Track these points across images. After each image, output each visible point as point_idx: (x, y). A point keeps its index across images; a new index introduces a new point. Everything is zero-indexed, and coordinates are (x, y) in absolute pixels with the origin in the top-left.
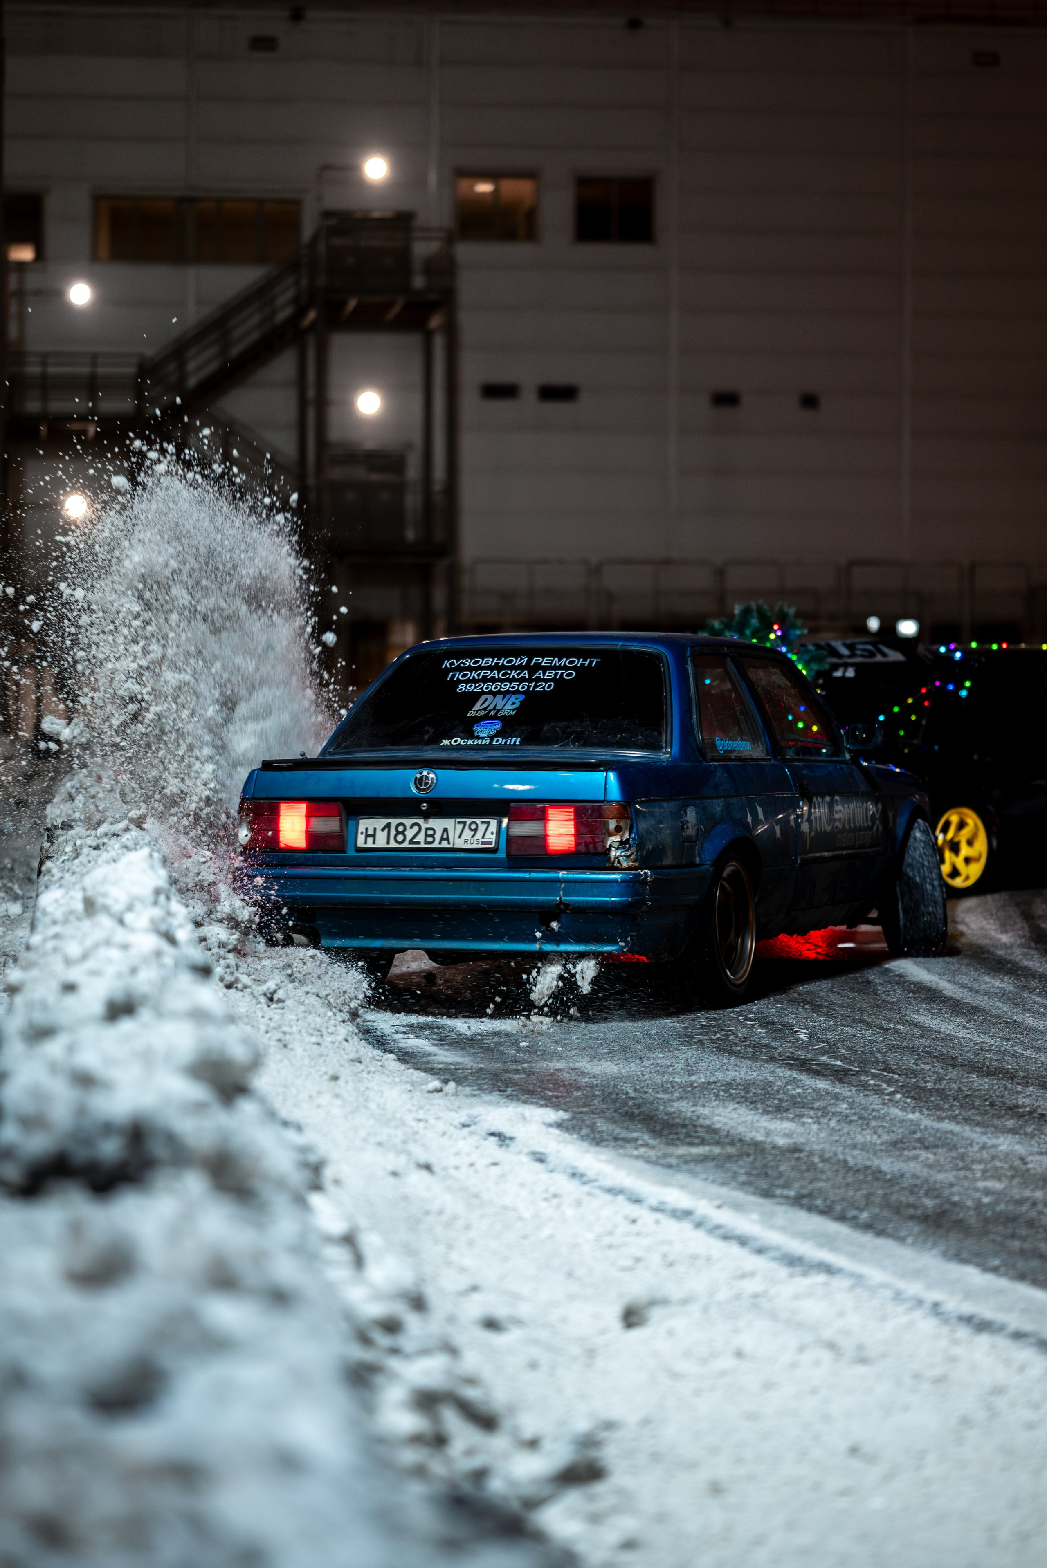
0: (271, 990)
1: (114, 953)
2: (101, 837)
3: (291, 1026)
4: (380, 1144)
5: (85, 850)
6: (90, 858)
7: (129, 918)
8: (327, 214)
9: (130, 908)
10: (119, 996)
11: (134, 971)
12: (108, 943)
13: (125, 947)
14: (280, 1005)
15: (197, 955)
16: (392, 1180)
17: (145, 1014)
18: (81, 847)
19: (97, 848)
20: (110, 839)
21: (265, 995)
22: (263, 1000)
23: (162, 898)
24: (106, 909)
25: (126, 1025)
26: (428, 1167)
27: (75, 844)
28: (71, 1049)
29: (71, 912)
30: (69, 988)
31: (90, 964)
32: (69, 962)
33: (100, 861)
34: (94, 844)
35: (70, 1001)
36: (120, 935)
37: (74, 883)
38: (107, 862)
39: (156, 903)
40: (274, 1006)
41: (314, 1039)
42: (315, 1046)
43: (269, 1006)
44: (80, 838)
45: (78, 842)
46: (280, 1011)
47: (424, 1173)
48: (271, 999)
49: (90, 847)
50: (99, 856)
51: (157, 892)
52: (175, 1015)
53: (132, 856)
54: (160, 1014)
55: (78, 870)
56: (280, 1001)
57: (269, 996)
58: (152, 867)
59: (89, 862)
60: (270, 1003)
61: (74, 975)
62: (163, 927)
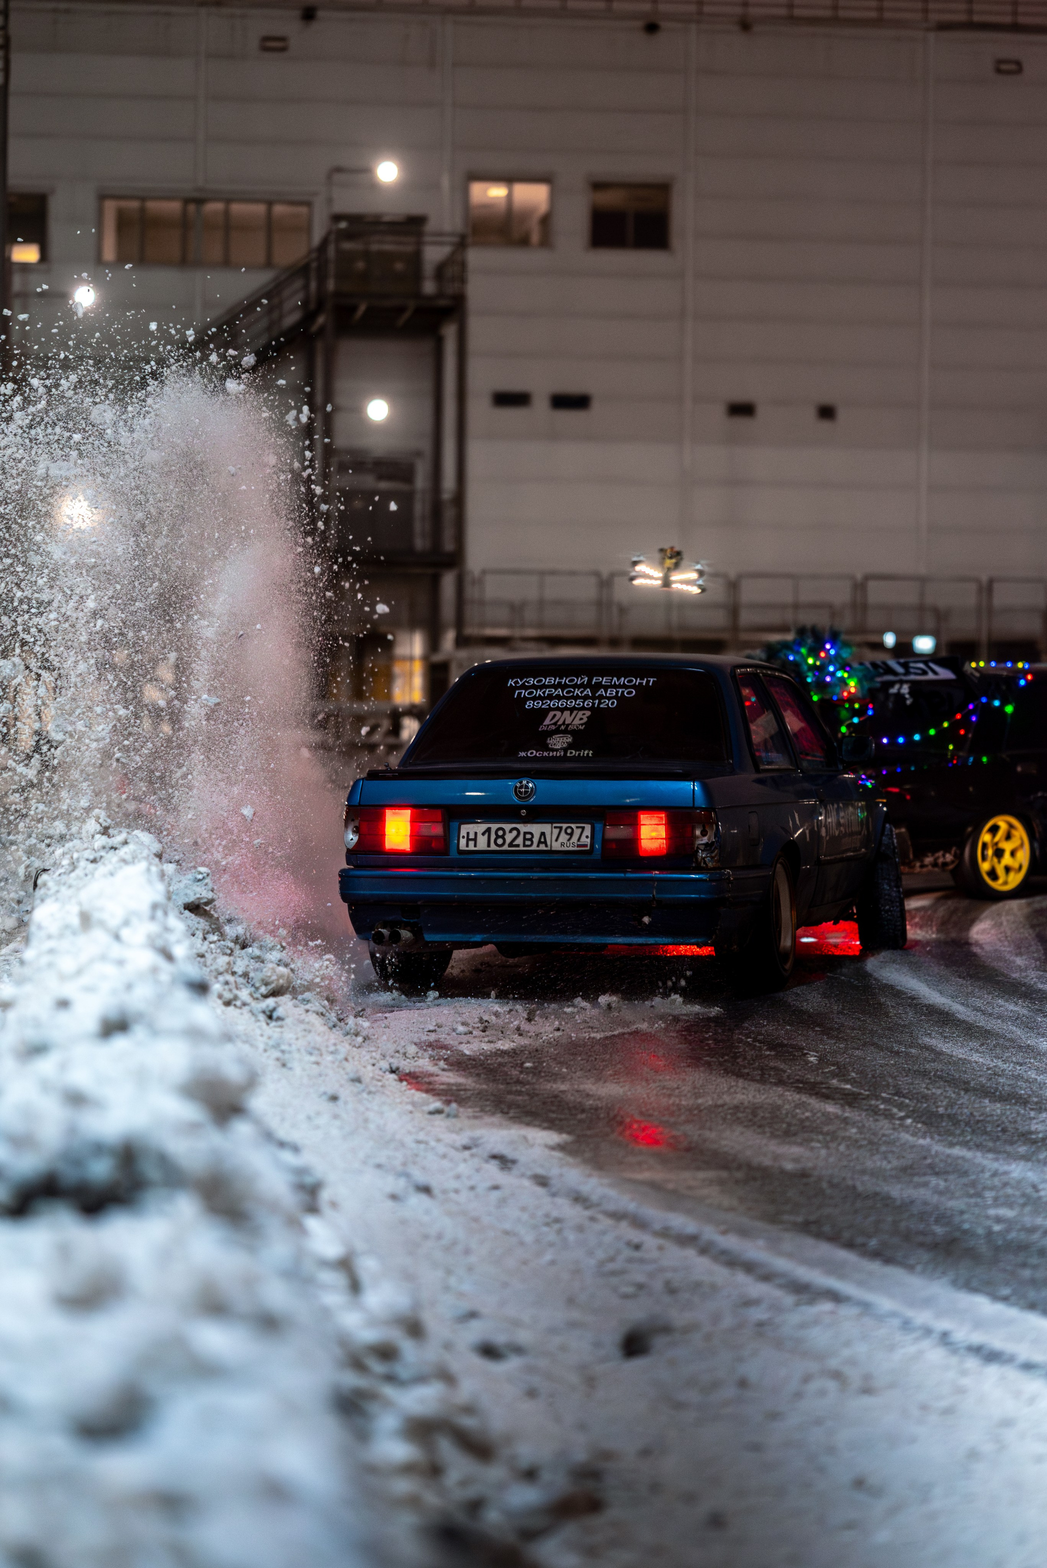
0: (271, 1008)
1: (110, 969)
2: (99, 850)
3: (290, 1045)
4: (379, 1166)
5: (83, 863)
6: (87, 871)
7: (125, 933)
8: (337, 218)
9: (126, 923)
10: (113, 1015)
11: (129, 987)
12: (103, 958)
13: (121, 963)
14: (279, 1023)
15: (194, 971)
16: (390, 1204)
17: (139, 1032)
18: (78, 860)
19: (94, 861)
20: (107, 853)
21: (264, 1012)
22: (262, 1017)
23: (159, 914)
24: (102, 924)
25: (120, 1043)
26: (426, 1190)
27: (72, 858)
28: (63, 1066)
29: (67, 927)
30: (63, 1004)
31: (85, 980)
32: (63, 978)
33: (97, 874)
34: (91, 857)
35: (63, 1017)
36: (116, 951)
37: (70, 898)
38: (105, 876)
39: (153, 918)
40: (273, 1024)
41: (313, 1059)
42: (315, 1066)
43: (268, 1024)
44: (77, 851)
45: (75, 855)
46: (278, 1030)
47: (423, 1197)
48: (270, 1017)
49: (87, 860)
50: (96, 869)
51: (155, 907)
52: (170, 1033)
53: (129, 870)
54: (155, 1032)
55: (74, 883)
56: (279, 1019)
57: (268, 1013)
58: (150, 882)
59: (86, 875)
60: (269, 1021)
61: (68, 990)
62: (160, 943)
